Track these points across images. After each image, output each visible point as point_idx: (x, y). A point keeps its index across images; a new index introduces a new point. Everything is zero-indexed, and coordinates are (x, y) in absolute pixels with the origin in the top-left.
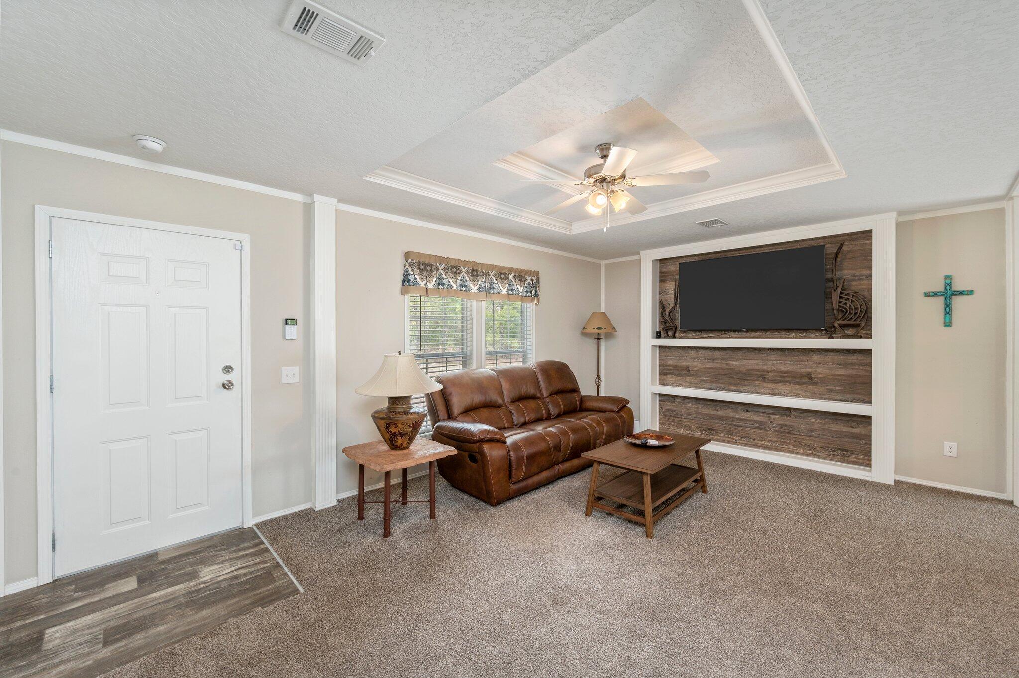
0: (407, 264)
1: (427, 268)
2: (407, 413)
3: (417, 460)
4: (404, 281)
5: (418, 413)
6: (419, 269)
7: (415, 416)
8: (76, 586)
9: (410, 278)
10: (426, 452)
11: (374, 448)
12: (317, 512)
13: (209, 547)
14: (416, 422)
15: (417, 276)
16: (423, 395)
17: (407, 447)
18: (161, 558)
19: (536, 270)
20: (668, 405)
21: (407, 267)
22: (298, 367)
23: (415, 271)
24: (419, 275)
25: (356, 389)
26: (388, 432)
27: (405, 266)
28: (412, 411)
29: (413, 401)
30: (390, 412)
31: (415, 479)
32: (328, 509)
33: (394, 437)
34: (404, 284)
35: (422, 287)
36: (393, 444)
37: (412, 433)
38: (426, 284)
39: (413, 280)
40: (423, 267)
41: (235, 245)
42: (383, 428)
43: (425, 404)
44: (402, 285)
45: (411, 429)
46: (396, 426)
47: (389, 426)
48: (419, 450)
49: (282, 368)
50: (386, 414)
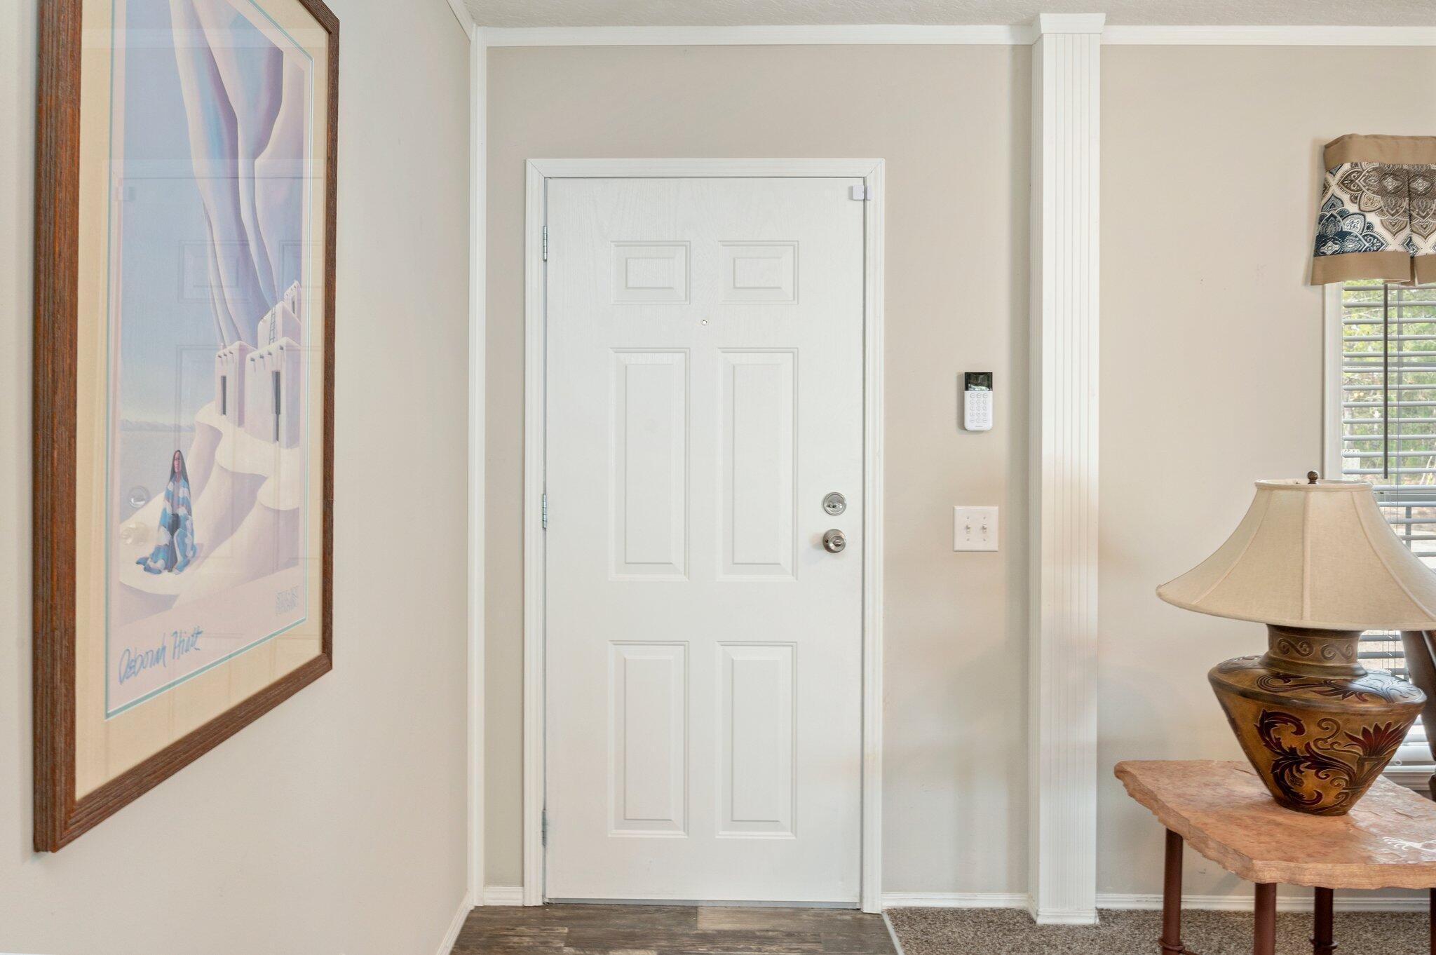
0: (1333, 181)
1: (1414, 185)
2: (1342, 691)
3: (1384, 869)
4: (1321, 240)
5: (1384, 697)
6: (1383, 192)
7: (1372, 707)
8: (570, 931)
9: (1345, 226)
10: (1418, 845)
11: (1218, 784)
12: (1042, 928)
13: (790, 935)
14: (1377, 728)
15: (1372, 218)
16: (1398, 633)
17: (1338, 810)
18: (707, 924)
21: (1335, 189)
22: (994, 510)
23: (1364, 200)
24: (1380, 211)
25: (1160, 586)
26: (1268, 745)
27: (1326, 187)
28: (1359, 684)
29: (1362, 647)
30: (1277, 676)
31: (1357, 914)
32: (1072, 930)
33: (1290, 766)
34: (1324, 249)
35: (1395, 252)
36: (1286, 789)
37: (1361, 762)
38: (1409, 242)
39: (1356, 232)
40: (1396, 183)
41: (851, 189)
42: (1250, 727)
43: (1402, 664)
44: (1318, 253)
45: (1359, 750)
46: (1300, 731)
47: (1272, 725)
48: (1390, 833)
49: (958, 508)
50: (1262, 681)
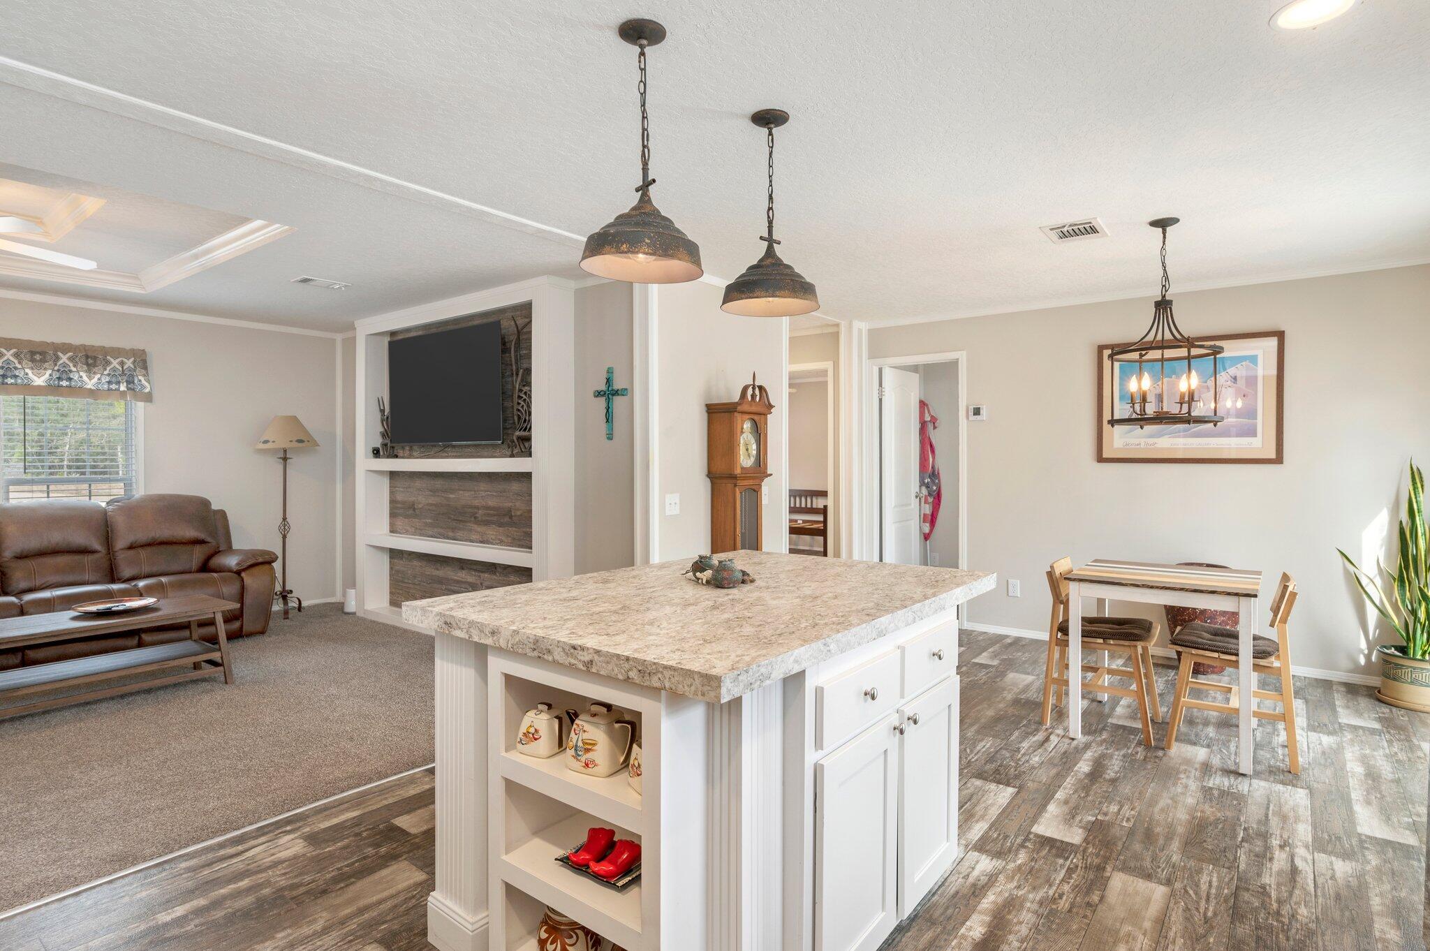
19: (142, 348)
20: (401, 564)
